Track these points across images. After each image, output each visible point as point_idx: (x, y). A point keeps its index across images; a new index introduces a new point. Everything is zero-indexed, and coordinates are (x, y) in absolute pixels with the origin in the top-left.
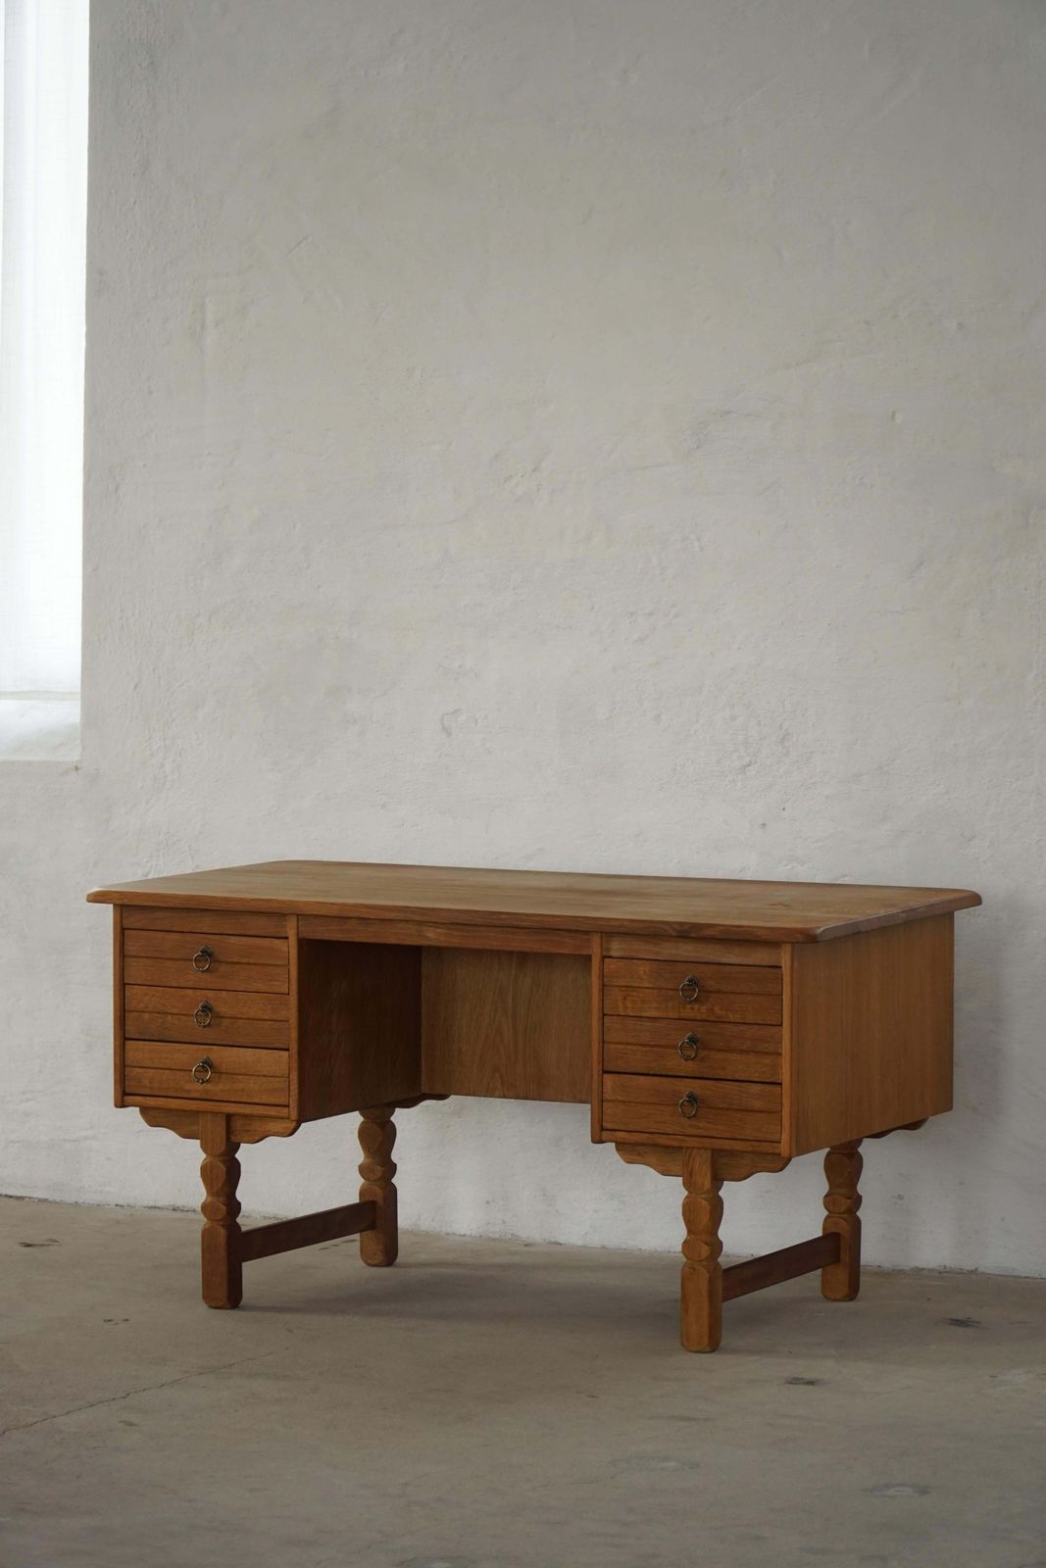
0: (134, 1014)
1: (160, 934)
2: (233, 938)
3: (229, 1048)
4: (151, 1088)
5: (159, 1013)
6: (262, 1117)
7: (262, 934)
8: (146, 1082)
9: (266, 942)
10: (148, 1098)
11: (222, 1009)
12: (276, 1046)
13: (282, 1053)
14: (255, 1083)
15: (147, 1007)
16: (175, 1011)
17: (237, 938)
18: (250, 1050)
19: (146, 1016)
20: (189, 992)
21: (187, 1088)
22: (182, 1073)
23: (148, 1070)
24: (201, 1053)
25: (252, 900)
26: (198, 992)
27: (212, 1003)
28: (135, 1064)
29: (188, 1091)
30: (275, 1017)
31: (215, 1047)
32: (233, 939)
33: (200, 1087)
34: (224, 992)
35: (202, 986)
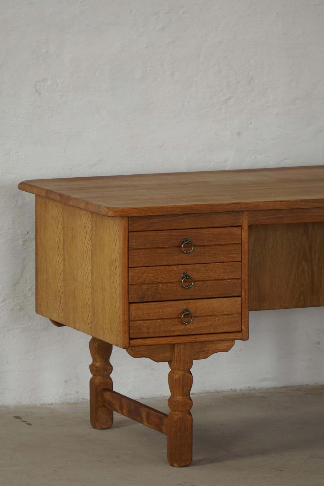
0: (136, 286)
1: (154, 233)
2: (204, 230)
3: (202, 300)
4: (148, 333)
5: (153, 283)
6: (213, 341)
7: (224, 226)
8: (145, 330)
9: (226, 230)
10: (147, 339)
11: (196, 276)
12: (233, 295)
13: (237, 299)
14: (219, 320)
15: (145, 280)
16: (164, 281)
17: (207, 230)
18: (215, 299)
19: (145, 287)
20: (174, 268)
21: (172, 329)
22: (169, 321)
23: (146, 321)
24: (180, 306)
25: (228, 204)
26: (180, 267)
27: (190, 273)
28: (137, 318)
29: (174, 331)
30: (231, 277)
31: (192, 301)
32: (204, 231)
33: (182, 327)
34: (198, 265)
35: (184, 262)
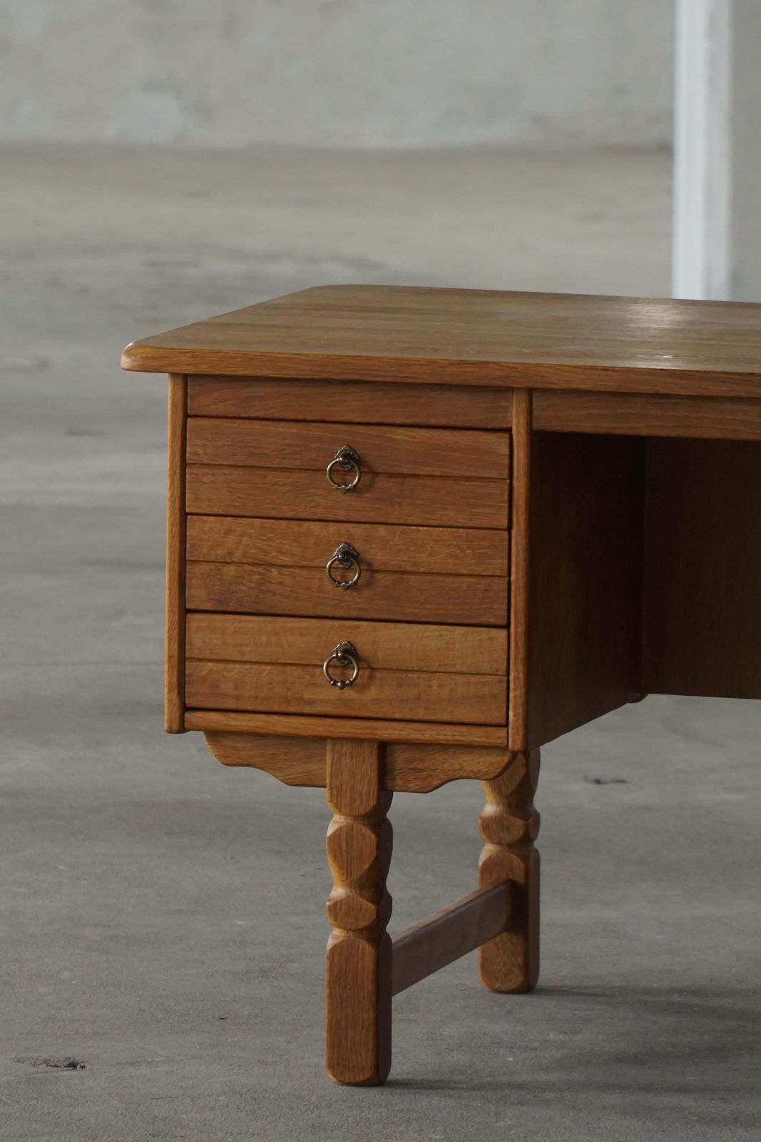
0: (204, 568)
1: (257, 426)
2: (401, 431)
3: (392, 625)
4: (237, 698)
5: (254, 564)
7: (460, 424)
8: (228, 688)
9: (466, 439)
10: (232, 715)
11: (377, 556)
12: (483, 620)
13: (494, 632)
14: (441, 686)
15: (230, 554)
16: (286, 560)
17: (410, 432)
18: (431, 627)
19: (230, 571)
20: (316, 527)
21: (306, 696)
22: (298, 671)
23: (231, 666)
24: (335, 636)
25: (451, 364)
26: (332, 527)
27: (358, 545)
28: (208, 656)
29: (310, 702)
30: (480, 570)
31: (364, 623)
32: (401, 434)
33: (334, 693)
34: (382, 528)
35: (341, 515)
